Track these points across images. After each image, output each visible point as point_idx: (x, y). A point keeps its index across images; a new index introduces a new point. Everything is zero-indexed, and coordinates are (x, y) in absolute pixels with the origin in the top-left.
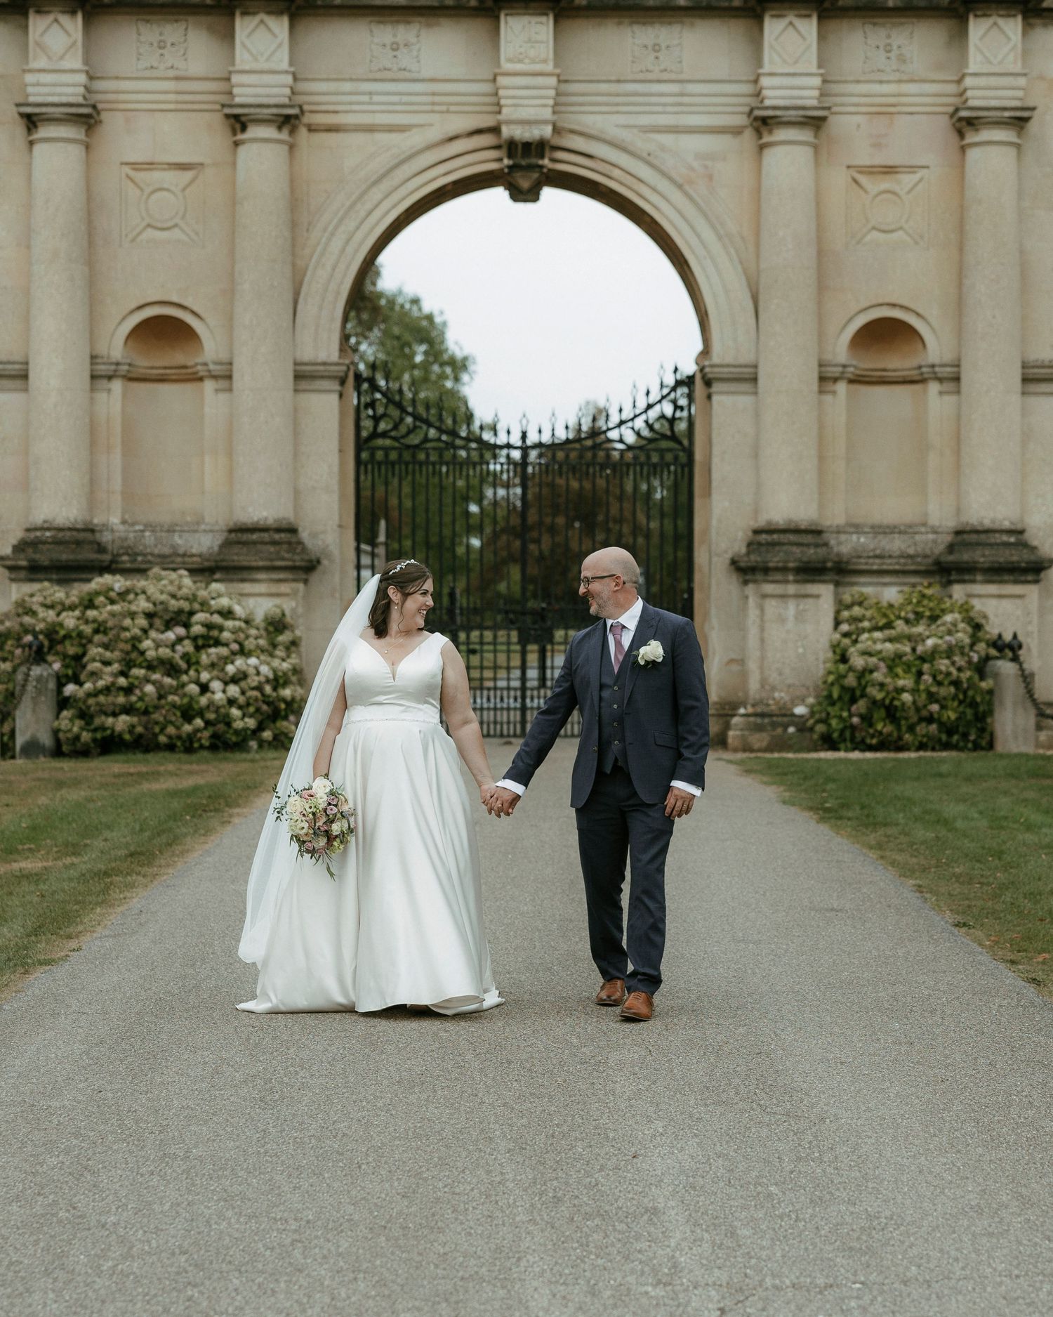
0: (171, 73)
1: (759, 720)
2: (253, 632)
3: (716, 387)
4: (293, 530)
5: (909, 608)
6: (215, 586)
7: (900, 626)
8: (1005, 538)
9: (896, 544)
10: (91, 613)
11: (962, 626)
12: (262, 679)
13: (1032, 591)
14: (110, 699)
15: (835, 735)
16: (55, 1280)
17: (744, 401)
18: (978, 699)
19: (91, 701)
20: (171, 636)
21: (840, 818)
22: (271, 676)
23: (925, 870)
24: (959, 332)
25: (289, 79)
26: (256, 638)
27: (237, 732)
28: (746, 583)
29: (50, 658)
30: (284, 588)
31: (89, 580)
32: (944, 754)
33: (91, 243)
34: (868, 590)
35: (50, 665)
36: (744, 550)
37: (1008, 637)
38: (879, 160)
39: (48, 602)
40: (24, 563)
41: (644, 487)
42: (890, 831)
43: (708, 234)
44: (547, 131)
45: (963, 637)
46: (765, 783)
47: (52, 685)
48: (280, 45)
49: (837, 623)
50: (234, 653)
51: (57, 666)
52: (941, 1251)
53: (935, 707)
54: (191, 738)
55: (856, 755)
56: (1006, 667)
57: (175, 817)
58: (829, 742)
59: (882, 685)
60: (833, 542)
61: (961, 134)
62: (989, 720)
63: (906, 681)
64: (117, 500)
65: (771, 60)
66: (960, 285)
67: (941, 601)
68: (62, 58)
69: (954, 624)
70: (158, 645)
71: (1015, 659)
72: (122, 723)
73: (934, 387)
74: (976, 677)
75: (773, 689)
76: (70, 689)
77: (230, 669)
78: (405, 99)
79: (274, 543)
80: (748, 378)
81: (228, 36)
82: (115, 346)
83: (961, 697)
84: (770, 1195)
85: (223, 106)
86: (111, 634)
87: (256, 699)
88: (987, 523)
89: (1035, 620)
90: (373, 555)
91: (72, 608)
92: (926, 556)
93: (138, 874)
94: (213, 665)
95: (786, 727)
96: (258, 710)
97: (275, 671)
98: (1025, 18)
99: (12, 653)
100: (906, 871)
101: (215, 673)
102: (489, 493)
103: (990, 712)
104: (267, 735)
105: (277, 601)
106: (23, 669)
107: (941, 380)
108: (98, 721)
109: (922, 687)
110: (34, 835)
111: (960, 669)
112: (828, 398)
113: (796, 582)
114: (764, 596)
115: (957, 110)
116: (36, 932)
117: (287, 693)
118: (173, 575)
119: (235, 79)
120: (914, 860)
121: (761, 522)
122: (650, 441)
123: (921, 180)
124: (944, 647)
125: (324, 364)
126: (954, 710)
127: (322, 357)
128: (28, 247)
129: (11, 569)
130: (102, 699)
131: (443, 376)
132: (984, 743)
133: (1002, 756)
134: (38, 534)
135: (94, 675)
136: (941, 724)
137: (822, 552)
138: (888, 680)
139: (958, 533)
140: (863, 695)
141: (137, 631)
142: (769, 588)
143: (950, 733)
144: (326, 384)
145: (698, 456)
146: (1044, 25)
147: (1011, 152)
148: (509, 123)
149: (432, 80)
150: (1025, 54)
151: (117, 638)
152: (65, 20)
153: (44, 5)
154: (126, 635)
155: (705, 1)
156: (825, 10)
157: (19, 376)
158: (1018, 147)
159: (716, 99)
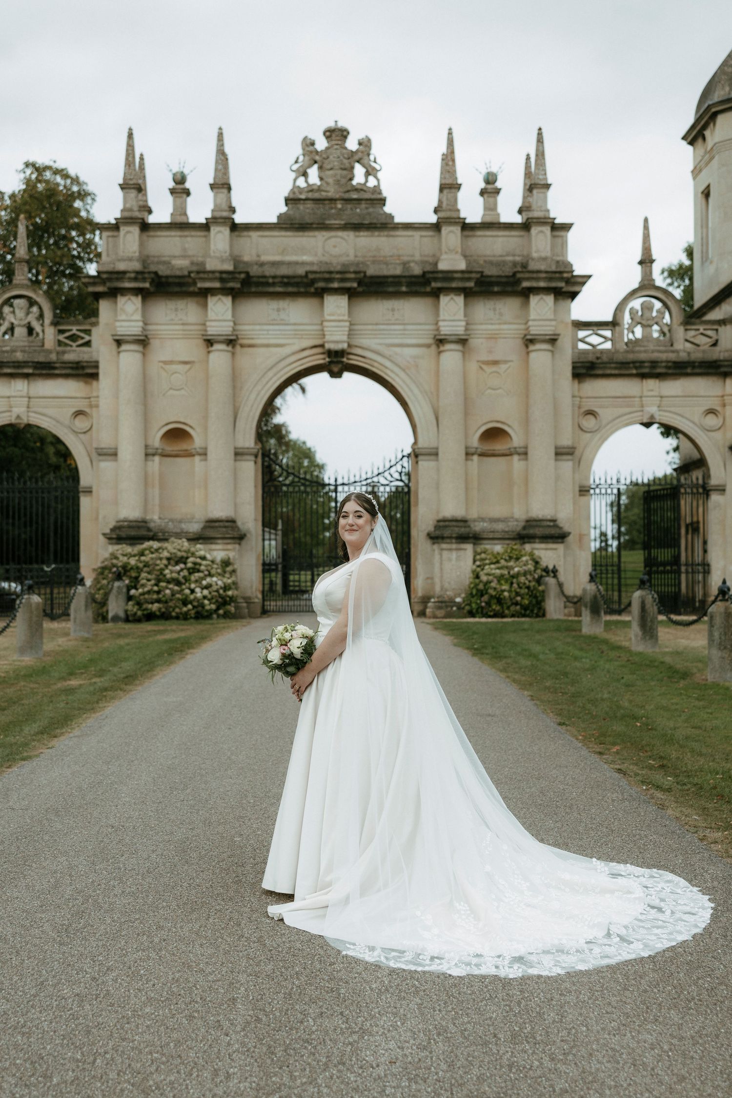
0: (180, 322)
1: (440, 604)
2: (215, 566)
3: (420, 458)
4: (233, 521)
5: (506, 554)
6: (199, 546)
7: (503, 562)
8: (548, 523)
9: (500, 526)
10: (143, 558)
11: (530, 562)
12: (218, 587)
13: (560, 547)
14: (150, 596)
15: (474, 611)
17: (432, 464)
18: (538, 594)
19: (142, 597)
20: (178, 568)
21: (483, 654)
22: (223, 585)
24: (527, 433)
25: (232, 323)
26: (217, 569)
27: (207, 611)
28: (434, 543)
29: (124, 578)
30: (230, 547)
31: (142, 544)
32: (523, 619)
33: (145, 396)
34: (488, 547)
35: (124, 581)
36: (433, 529)
37: (551, 567)
38: (491, 358)
39: (124, 553)
40: (114, 536)
42: (509, 661)
43: (416, 391)
44: (345, 346)
45: (531, 567)
46: (445, 635)
47: (125, 590)
48: (228, 309)
49: (474, 561)
50: (206, 576)
51: (127, 582)
53: (519, 598)
54: (186, 613)
55: (484, 620)
56: (551, 580)
58: (471, 614)
59: (495, 589)
60: (472, 525)
61: (527, 346)
62: (543, 604)
63: (505, 587)
64: (157, 509)
65: (443, 315)
66: (527, 412)
67: (520, 551)
68: (132, 315)
69: (527, 561)
70: (172, 572)
71: (555, 576)
72: (155, 607)
73: (516, 457)
74: (537, 585)
75: (446, 590)
76: (133, 592)
78: (283, 332)
79: (225, 527)
80: (434, 453)
81: (205, 306)
82: (156, 441)
83: (530, 593)
85: (203, 335)
86: (151, 567)
87: (216, 596)
88: (540, 517)
89: (562, 559)
90: (276, 534)
91: (135, 556)
92: (513, 532)
94: (196, 581)
95: (452, 607)
96: (217, 601)
97: (224, 583)
98: (555, 296)
99: (107, 576)
101: (197, 584)
103: (543, 600)
104: (221, 612)
105: (227, 552)
106: (111, 583)
107: (519, 454)
108: (144, 606)
109: (513, 589)
111: (530, 581)
112: (469, 463)
113: (456, 543)
114: (442, 549)
115: (525, 335)
117: (230, 593)
118: (180, 541)
119: (208, 324)
120: (524, 678)
121: (440, 517)
123: (509, 367)
124: (523, 572)
125: (248, 448)
126: (527, 599)
127: (247, 445)
128: (117, 398)
129: (110, 539)
130: (146, 596)
132: (540, 614)
133: (550, 620)
134: (122, 523)
135: (143, 586)
136: (522, 606)
137: (467, 530)
138: (498, 586)
139: (527, 521)
140: (487, 593)
141: (162, 566)
142: (444, 546)
143: (525, 610)
144: (249, 457)
146: (563, 299)
147: (549, 354)
148: (328, 342)
149: (295, 324)
150: (555, 311)
151: (154, 569)
152: (133, 298)
153: (123, 291)
154: (158, 568)
155: (414, 289)
156: (468, 294)
157: (113, 454)
158: (552, 352)
159: (420, 332)
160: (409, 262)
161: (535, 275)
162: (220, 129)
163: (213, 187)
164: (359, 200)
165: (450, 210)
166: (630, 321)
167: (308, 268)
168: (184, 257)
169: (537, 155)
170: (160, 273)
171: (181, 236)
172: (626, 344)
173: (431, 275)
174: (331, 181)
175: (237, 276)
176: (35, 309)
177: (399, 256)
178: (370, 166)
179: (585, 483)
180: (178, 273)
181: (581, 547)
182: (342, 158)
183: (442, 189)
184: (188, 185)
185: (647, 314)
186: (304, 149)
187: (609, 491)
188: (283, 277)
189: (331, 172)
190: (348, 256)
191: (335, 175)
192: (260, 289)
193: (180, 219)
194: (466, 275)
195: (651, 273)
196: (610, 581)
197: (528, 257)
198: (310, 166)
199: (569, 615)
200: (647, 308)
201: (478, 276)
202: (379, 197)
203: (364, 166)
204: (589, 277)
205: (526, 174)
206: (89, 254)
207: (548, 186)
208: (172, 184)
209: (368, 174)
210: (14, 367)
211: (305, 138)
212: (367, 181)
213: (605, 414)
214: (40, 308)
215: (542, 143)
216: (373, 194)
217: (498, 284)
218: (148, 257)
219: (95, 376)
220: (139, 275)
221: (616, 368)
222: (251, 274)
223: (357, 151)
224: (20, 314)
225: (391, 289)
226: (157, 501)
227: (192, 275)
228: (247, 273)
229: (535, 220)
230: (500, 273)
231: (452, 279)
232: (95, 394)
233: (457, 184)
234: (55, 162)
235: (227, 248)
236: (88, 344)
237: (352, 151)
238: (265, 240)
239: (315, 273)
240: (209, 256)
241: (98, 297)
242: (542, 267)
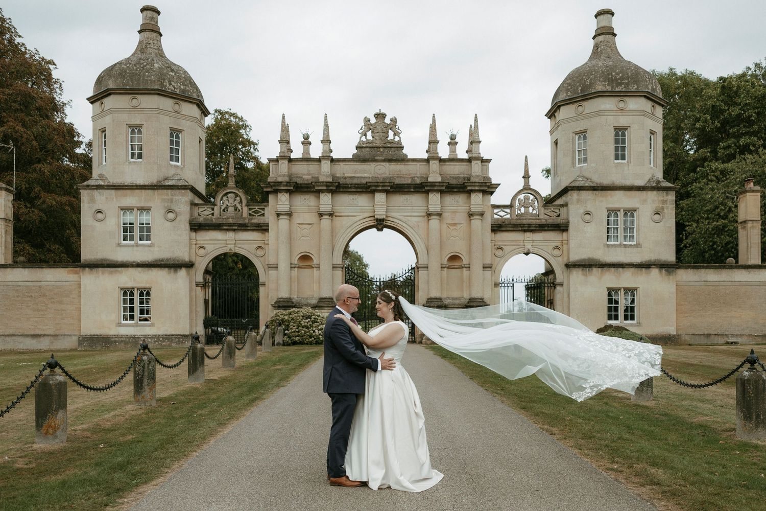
0: (307, 205)
3: (420, 269)
6: (316, 311)
8: (479, 300)
9: (457, 302)
10: (291, 316)
14: (295, 334)
17: (426, 272)
19: (291, 334)
20: (307, 321)
23: (464, 368)
24: (470, 258)
25: (331, 206)
27: (321, 341)
29: (282, 325)
31: (290, 309)
33: (290, 240)
35: (282, 327)
36: (425, 303)
38: (453, 222)
39: (282, 314)
40: (276, 306)
41: (405, 291)
43: (418, 238)
44: (384, 217)
47: (283, 331)
48: (330, 199)
50: (320, 324)
51: (284, 327)
54: (311, 342)
57: (308, 358)
60: (444, 301)
61: (470, 217)
64: (296, 293)
65: (431, 202)
66: (470, 248)
68: (285, 202)
72: (297, 339)
73: (465, 269)
76: (286, 332)
77: (319, 327)
78: (355, 210)
79: (327, 301)
80: (426, 267)
81: (319, 197)
82: (295, 261)
85: (318, 212)
88: (476, 297)
91: (287, 315)
92: (463, 304)
94: (316, 327)
98: (483, 194)
99: (274, 324)
100: (459, 368)
102: (372, 292)
106: (277, 328)
108: (292, 338)
110: (280, 361)
112: (443, 271)
115: (469, 212)
116: (280, 380)
118: (307, 308)
119: (320, 206)
121: (429, 297)
122: (406, 281)
123: (462, 227)
125: (339, 265)
127: (338, 263)
128: (278, 241)
129: (274, 307)
130: (293, 334)
134: (280, 300)
135: (291, 329)
137: (442, 303)
139: (470, 299)
141: (300, 320)
144: (339, 269)
145: (416, 284)
146: (487, 195)
147: (480, 221)
148: (377, 215)
149: (361, 206)
150: (483, 201)
151: (296, 321)
152: (285, 194)
153: (281, 191)
154: (298, 320)
155: (417, 190)
156: (442, 192)
157: (276, 267)
159: (419, 210)
160: (414, 177)
161: (473, 184)
162: (326, 114)
163: (322, 142)
164: (391, 147)
165: (434, 153)
166: (518, 205)
167: (367, 180)
168: (309, 174)
169: (475, 126)
170: (298, 182)
171: (307, 165)
172: (517, 216)
173: (425, 184)
174: (377, 138)
175: (334, 184)
176: (238, 198)
177: (410, 174)
178: (396, 131)
179: (497, 281)
180: (306, 182)
182: (383, 127)
183: (430, 143)
184: (310, 140)
185: (527, 202)
186: (365, 123)
187: (509, 285)
188: (355, 184)
189: (378, 134)
190: (386, 174)
191: (380, 135)
192: (345, 190)
193: (306, 156)
194: (441, 184)
195: (529, 182)
197: (471, 175)
198: (368, 131)
200: (526, 198)
201: (447, 184)
202: (400, 146)
203: (393, 131)
204: (499, 184)
205: (470, 134)
206: (248, 157)
207: (480, 142)
208: (302, 140)
209: (395, 135)
210: (229, 226)
211: (365, 118)
212: (394, 138)
213: (507, 249)
214: (240, 198)
215: (477, 121)
216: (397, 144)
217: (456, 188)
218: (292, 174)
219: (267, 230)
220: (288, 183)
221: (512, 227)
222: (341, 183)
223: (390, 124)
224: (231, 201)
225: (406, 190)
226: (296, 289)
227: (313, 184)
228: (339, 183)
229: (473, 158)
230: (457, 183)
231: (435, 186)
232: (266, 239)
233: (437, 141)
234: (230, 109)
235: (329, 170)
236: (263, 215)
237: (388, 124)
238: (347, 166)
239: (371, 182)
240: (321, 174)
241: (268, 193)
242: (477, 181)
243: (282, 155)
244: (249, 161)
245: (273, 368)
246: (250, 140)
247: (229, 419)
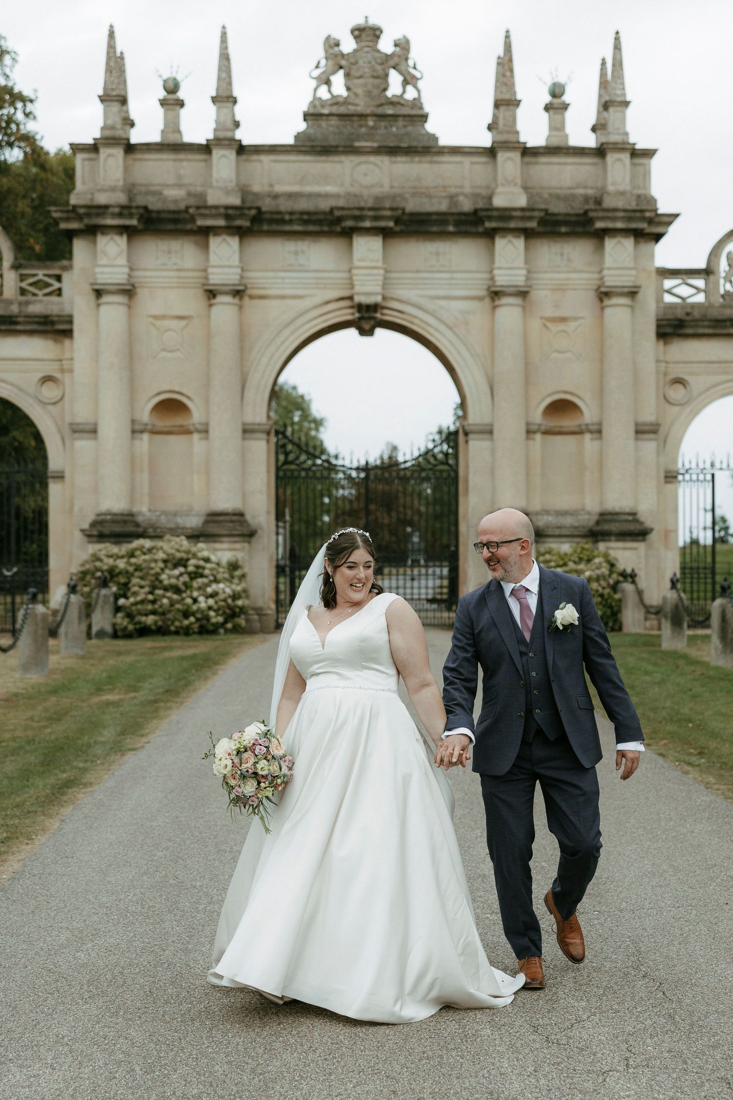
0: (175, 267)
2: (221, 570)
3: (471, 436)
4: (241, 515)
5: (576, 555)
6: (200, 545)
7: (571, 565)
8: (626, 518)
9: (568, 521)
10: (133, 560)
11: (604, 564)
12: (226, 595)
13: (641, 546)
14: (144, 607)
16: (175, 915)
17: (486, 444)
18: (613, 604)
19: (134, 608)
20: (176, 572)
22: (231, 593)
24: (601, 406)
25: (239, 270)
26: (223, 573)
27: (213, 624)
30: (238, 546)
31: (130, 542)
33: (131, 359)
34: (554, 546)
35: (110, 588)
37: (629, 571)
38: (558, 314)
39: (110, 554)
40: (96, 533)
43: (466, 354)
44: (378, 299)
45: (605, 570)
47: (112, 599)
48: (234, 252)
50: (211, 582)
51: (114, 589)
52: (637, 894)
54: (188, 627)
56: (628, 587)
57: (186, 670)
62: (619, 615)
64: (146, 499)
65: (499, 261)
66: (601, 381)
67: (592, 551)
68: (116, 258)
69: (600, 564)
70: (170, 577)
71: (633, 582)
72: (150, 620)
73: (588, 436)
74: (612, 593)
76: (122, 601)
78: (302, 281)
79: (232, 521)
80: (488, 432)
81: (206, 247)
82: (145, 415)
83: (604, 602)
84: (543, 867)
85: (204, 285)
86: (145, 571)
87: (223, 607)
88: (617, 509)
89: (644, 562)
91: (122, 557)
92: (584, 527)
93: (173, 701)
94: (199, 588)
96: (224, 613)
97: (233, 591)
98: (635, 239)
99: (89, 582)
101: (201, 592)
103: (619, 611)
104: (229, 626)
105: (234, 553)
106: (96, 591)
107: (591, 432)
108: (137, 619)
110: (111, 681)
111: (603, 588)
112: (531, 442)
115: (599, 287)
116: (123, 733)
117: (240, 603)
118: (177, 539)
119: (210, 270)
122: (435, 465)
123: (580, 325)
124: (595, 576)
125: (259, 424)
127: (257, 420)
128: (97, 361)
129: (89, 536)
130: (139, 607)
131: (310, 429)
132: (616, 627)
133: (627, 635)
134: (103, 517)
135: (135, 594)
139: (602, 514)
141: (158, 570)
144: (259, 435)
145: (461, 473)
146: (646, 242)
147: (628, 310)
148: (358, 294)
149: (317, 271)
150: (636, 257)
151: (147, 574)
152: (117, 238)
153: (105, 229)
154: (152, 572)
155: (463, 228)
156: (528, 234)
157: (92, 431)
158: (632, 307)
159: (470, 282)
160: (457, 195)
161: (610, 214)
162: (224, 28)
163: (214, 100)
164: (395, 117)
165: (508, 132)
166: (727, 268)
167: (333, 203)
168: (179, 186)
169: (614, 65)
170: (150, 207)
171: (175, 160)
172: (723, 296)
173: (484, 213)
174: (360, 91)
175: (246, 212)
177: (444, 187)
178: (409, 73)
179: (671, 467)
180: (172, 207)
181: (667, 546)
182: (373, 63)
183: (497, 105)
184: (181, 94)
186: (326, 51)
187: (701, 477)
188: (302, 213)
189: (361, 81)
190: (382, 186)
191: (365, 85)
192: (274, 227)
193: (172, 138)
194: (527, 214)
196: (702, 587)
197: (603, 191)
198: (334, 72)
199: (652, 629)
201: (542, 214)
202: (419, 112)
203: (401, 73)
204: (677, 216)
205: (601, 83)
206: (9, 135)
207: (626, 104)
208: (162, 94)
209: (406, 82)
211: (328, 38)
212: (404, 92)
213: (697, 383)
215: (620, 49)
216: (412, 108)
217: (566, 223)
218: (134, 185)
219: (68, 333)
220: (125, 210)
221: (709, 327)
222: (264, 209)
223: (393, 55)
225: (435, 229)
226: (146, 490)
227: (191, 211)
228: (259, 209)
229: (611, 146)
230: (569, 210)
231: (511, 218)
232: (67, 355)
233: (516, 100)
235: (233, 176)
236: (59, 292)
237: (387, 55)
238: (279, 167)
239: (342, 209)
240: (211, 186)
241: (70, 235)
242: (620, 204)
243: (108, 133)
244: (11, 145)
245: (96, 699)
246: (12, 89)
247: (8, 839)
